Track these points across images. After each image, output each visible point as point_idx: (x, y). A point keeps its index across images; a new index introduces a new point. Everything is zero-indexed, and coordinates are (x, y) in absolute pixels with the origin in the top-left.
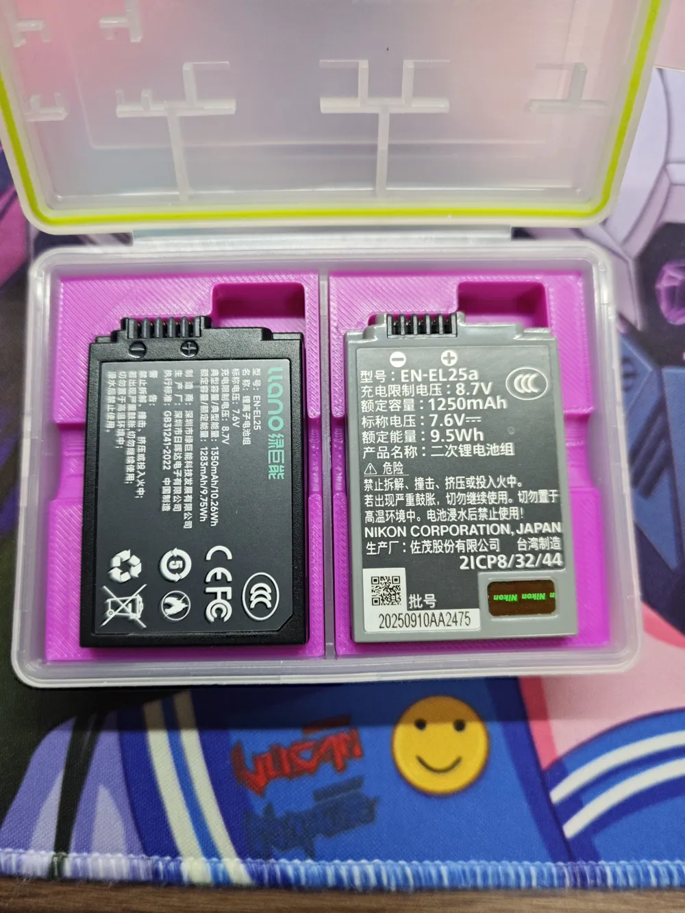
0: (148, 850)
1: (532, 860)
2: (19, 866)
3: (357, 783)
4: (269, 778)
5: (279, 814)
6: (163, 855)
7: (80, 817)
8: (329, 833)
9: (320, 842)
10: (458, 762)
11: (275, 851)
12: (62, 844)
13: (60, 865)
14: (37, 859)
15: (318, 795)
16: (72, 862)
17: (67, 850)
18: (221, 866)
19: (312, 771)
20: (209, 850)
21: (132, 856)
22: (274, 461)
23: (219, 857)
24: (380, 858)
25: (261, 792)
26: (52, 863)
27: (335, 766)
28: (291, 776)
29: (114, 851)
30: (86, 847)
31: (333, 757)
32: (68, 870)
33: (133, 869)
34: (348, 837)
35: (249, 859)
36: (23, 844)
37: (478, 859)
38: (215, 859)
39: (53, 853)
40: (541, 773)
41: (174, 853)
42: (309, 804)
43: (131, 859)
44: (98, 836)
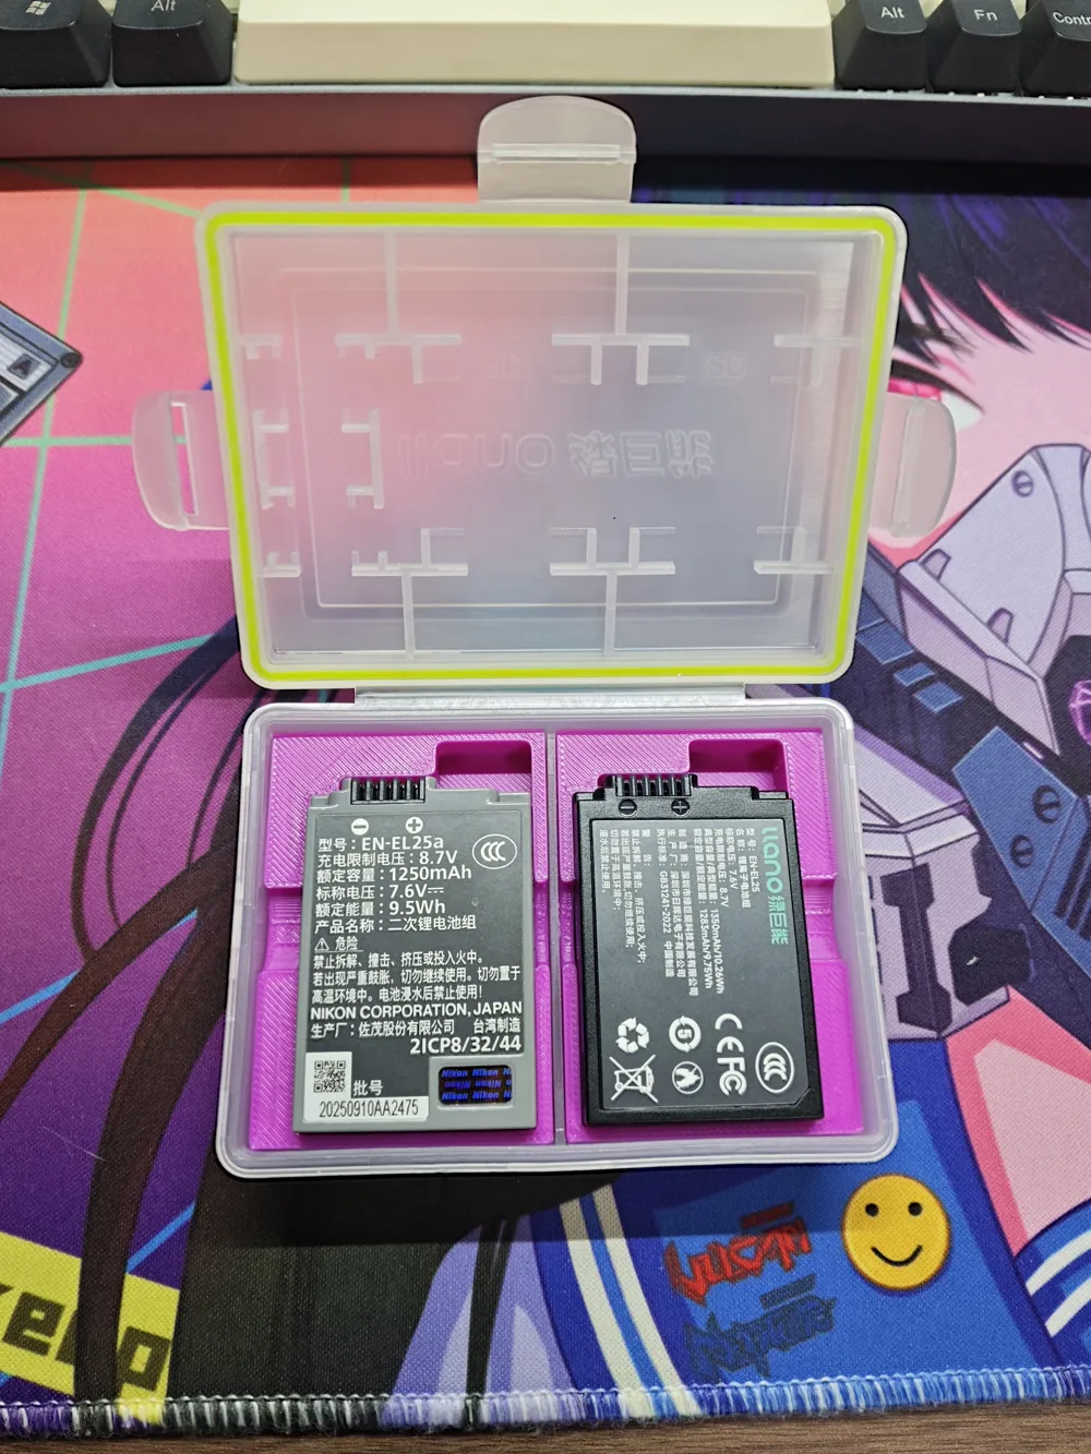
0: (577, 1384)
1: (1016, 1366)
2: (426, 1414)
3: (807, 1282)
4: (709, 1284)
5: (725, 1327)
6: (594, 1386)
7: (495, 1347)
8: (783, 1346)
9: (774, 1355)
10: (919, 1250)
11: (725, 1371)
12: (476, 1384)
13: (476, 1407)
14: (446, 1405)
15: (767, 1300)
16: (489, 1406)
17: (482, 1391)
18: (664, 1395)
19: (757, 1271)
20: (649, 1376)
21: (558, 1391)
22: (776, 925)
23: (660, 1385)
24: (843, 1374)
25: (702, 1302)
26: (467, 1407)
27: (782, 1263)
28: (733, 1280)
29: (536, 1387)
30: (504, 1385)
31: (778, 1252)
32: (486, 1416)
33: (563, 1407)
34: (805, 1349)
35: (695, 1385)
36: (431, 1388)
37: (956, 1369)
38: (656, 1388)
39: (465, 1395)
40: (1013, 1260)
41: (607, 1382)
42: (757, 1311)
43: (559, 1395)
44: (518, 1370)
